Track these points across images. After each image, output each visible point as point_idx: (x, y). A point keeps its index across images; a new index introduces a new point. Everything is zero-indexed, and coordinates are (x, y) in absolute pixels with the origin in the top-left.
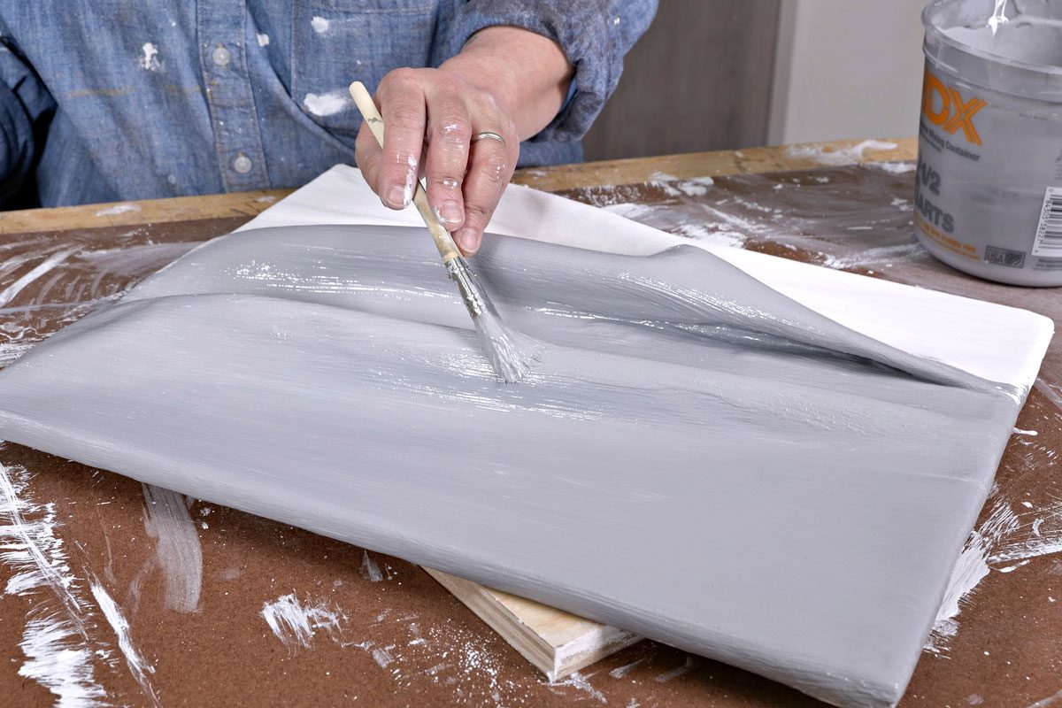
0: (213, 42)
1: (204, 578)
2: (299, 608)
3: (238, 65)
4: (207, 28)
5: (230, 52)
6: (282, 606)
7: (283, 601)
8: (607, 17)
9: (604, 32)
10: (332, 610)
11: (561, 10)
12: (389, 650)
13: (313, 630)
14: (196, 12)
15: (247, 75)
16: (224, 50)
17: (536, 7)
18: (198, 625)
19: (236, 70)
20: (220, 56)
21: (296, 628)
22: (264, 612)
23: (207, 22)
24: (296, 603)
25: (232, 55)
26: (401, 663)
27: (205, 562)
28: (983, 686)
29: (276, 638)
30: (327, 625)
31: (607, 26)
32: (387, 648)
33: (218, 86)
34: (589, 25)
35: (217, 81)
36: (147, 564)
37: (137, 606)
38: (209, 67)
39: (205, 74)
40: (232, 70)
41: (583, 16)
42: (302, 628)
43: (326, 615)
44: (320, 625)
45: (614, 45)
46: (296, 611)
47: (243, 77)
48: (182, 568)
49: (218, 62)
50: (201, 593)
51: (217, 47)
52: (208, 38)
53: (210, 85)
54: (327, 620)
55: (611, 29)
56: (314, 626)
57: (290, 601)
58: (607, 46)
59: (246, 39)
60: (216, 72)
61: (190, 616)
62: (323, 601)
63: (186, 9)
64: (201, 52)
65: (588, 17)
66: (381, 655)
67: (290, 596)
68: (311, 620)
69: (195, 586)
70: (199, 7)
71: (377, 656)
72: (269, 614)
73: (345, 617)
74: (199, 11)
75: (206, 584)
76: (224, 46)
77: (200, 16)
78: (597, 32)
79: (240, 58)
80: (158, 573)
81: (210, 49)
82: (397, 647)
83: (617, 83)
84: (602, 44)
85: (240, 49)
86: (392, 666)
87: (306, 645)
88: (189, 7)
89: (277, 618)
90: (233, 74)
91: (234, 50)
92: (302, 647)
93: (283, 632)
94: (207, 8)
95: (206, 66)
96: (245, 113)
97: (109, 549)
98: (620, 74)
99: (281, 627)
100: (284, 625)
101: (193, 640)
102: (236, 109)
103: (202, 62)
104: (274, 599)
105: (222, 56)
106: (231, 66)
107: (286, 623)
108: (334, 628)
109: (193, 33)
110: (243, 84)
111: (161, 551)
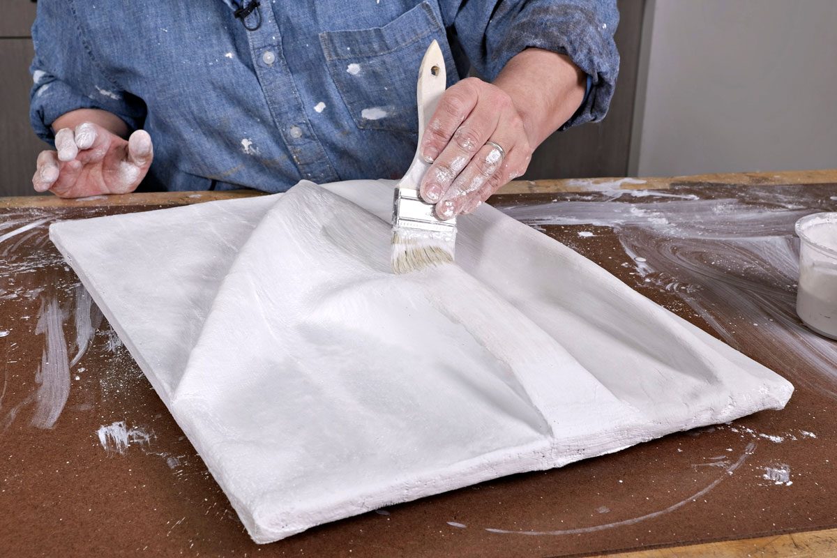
0: (288, 126)
1: (65, 408)
2: (125, 430)
3: (308, 134)
4: (281, 119)
5: (301, 128)
6: (113, 428)
7: (115, 426)
8: (597, 26)
9: (597, 37)
10: (148, 432)
11: (562, 33)
12: (180, 459)
13: (130, 443)
14: (270, 110)
15: (316, 138)
16: (297, 128)
17: (544, 36)
18: (50, 436)
19: (308, 137)
20: (295, 132)
21: (118, 441)
22: (99, 432)
23: (279, 115)
24: (124, 427)
25: (302, 130)
26: (185, 466)
27: (69, 400)
28: (612, 501)
29: (101, 447)
30: (141, 441)
31: (599, 32)
32: (179, 457)
33: (300, 152)
34: (585, 36)
35: (299, 149)
36: (28, 399)
37: (10, 424)
38: (291, 142)
39: (289, 147)
40: (306, 138)
41: (579, 31)
42: (122, 442)
43: (142, 435)
44: (135, 441)
45: (609, 43)
46: (122, 432)
47: (315, 140)
48: (52, 402)
49: (295, 136)
50: (59, 418)
51: (291, 128)
52: (284, 125)
53: (294, 153)
54: (143, 438)
55: (603, 33)
56: (131, 441)
57: (120, 426)
58: (603, 46)
59: (308, 116)
60: (296, 143)
61: (47, 431)
62: (143, 426)
63: (263, 110)
64: (282, 135)
65: (583, 31)
66: (173, 461)
67: (121, 423)
68: (130, 438)
69: (56, 413)
70: (271, 107)
71: (169, 461)
72: (102, 434)
73: (156, 437)
74: (272, 110)
75: (65, 413)
76: (296, 126)
77: (274, 113)
78: (592, 39)
79: (309, 129)
80: (34, 404)
81: (288, 131)
82: (186, 457)
83: (618, 70)
84: (598, 47)
85: (307, 124)
86: (179, 468)
87: (121, 452)
88: (264, 109)
89: (106, 435)
90: (307, 140)
91: (303, 126)
92: (118, 454)
93: (108, 444)
94: (276, 106)
95: (288, 142)
96: (322, 163)
97: (5, 389)
98: (619, 62)
99: (107, 440)
100: (111, 440)
101: (42, 445)
102: (316, 162)
103: (285, 140)
104: (109, 423)
105: (297, 132)
106: (304, 136)
107: (111, 438)
108: (146, 443)
109: (272, 124)
110: (316, 144)
111: (40, 392)
